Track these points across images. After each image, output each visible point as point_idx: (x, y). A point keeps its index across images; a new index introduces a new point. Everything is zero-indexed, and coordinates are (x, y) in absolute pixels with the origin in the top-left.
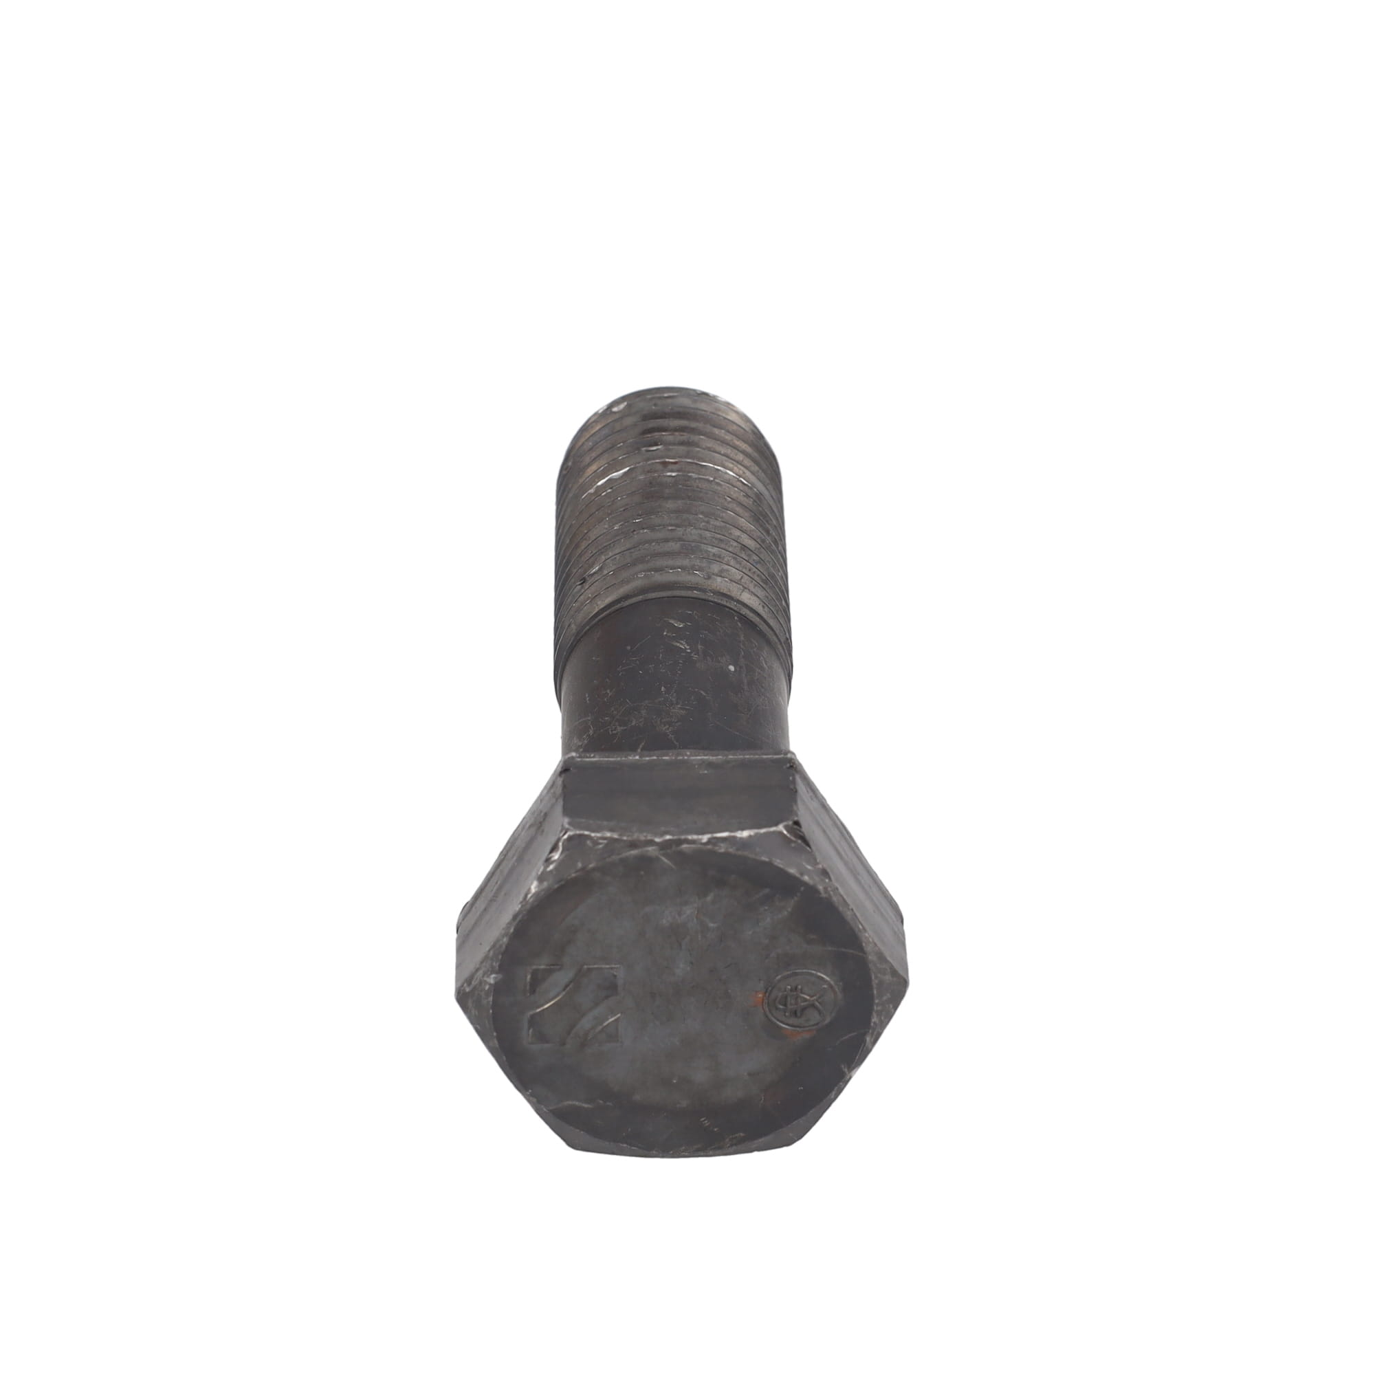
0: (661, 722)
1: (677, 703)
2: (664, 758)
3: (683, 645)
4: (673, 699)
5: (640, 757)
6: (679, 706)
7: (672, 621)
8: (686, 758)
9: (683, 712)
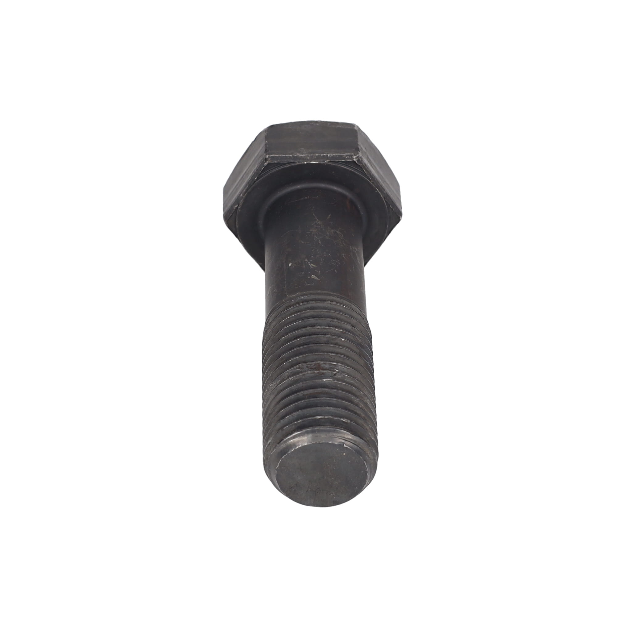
0: (320, 226)
1: (314, 234)
2: (318, 155)
3: (312, 265)
4: (315, 237)
5: (328, 155)
6: (313, 233)
7: (317, 278)
8: (309, 155)
9: (311, 230)
